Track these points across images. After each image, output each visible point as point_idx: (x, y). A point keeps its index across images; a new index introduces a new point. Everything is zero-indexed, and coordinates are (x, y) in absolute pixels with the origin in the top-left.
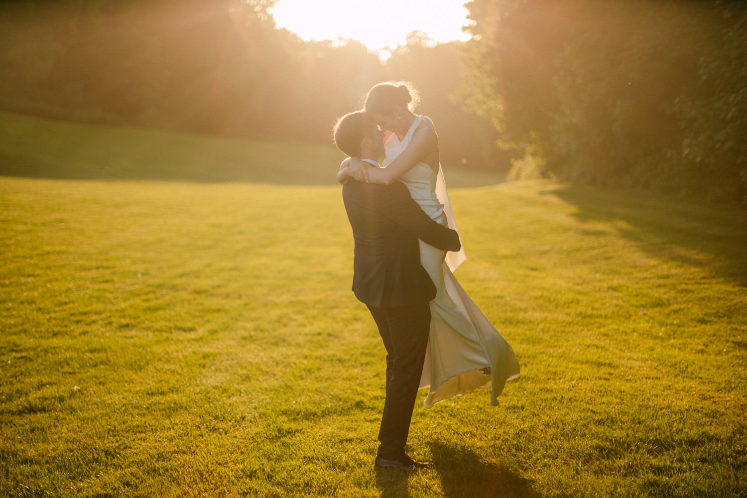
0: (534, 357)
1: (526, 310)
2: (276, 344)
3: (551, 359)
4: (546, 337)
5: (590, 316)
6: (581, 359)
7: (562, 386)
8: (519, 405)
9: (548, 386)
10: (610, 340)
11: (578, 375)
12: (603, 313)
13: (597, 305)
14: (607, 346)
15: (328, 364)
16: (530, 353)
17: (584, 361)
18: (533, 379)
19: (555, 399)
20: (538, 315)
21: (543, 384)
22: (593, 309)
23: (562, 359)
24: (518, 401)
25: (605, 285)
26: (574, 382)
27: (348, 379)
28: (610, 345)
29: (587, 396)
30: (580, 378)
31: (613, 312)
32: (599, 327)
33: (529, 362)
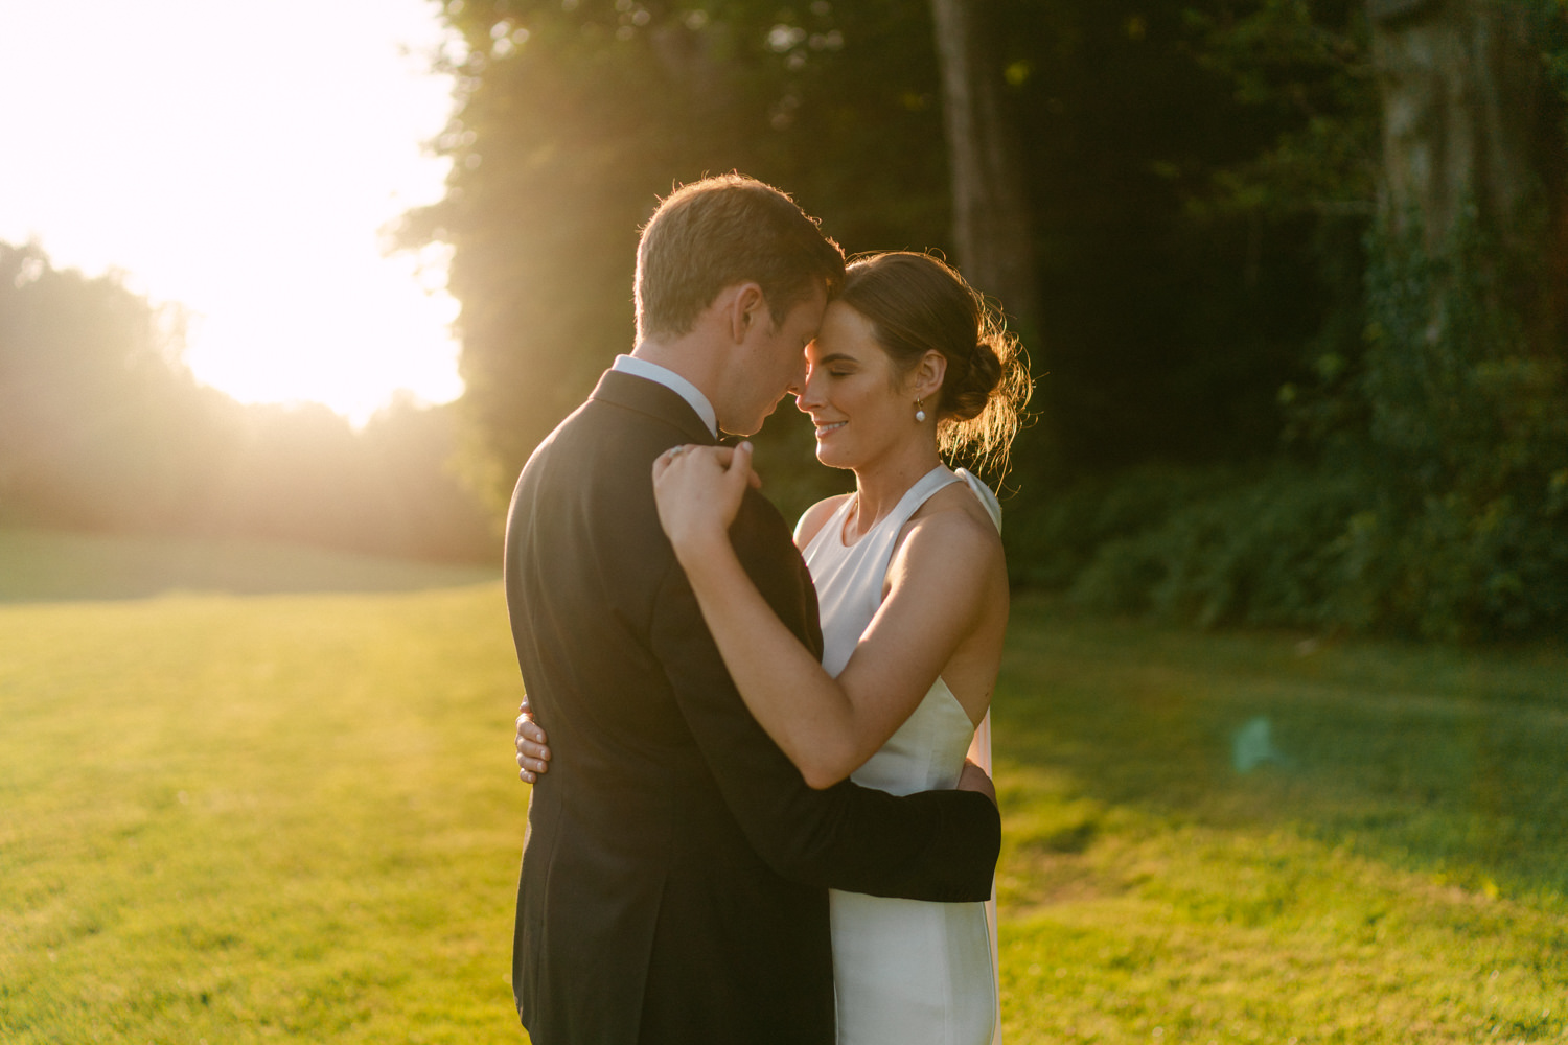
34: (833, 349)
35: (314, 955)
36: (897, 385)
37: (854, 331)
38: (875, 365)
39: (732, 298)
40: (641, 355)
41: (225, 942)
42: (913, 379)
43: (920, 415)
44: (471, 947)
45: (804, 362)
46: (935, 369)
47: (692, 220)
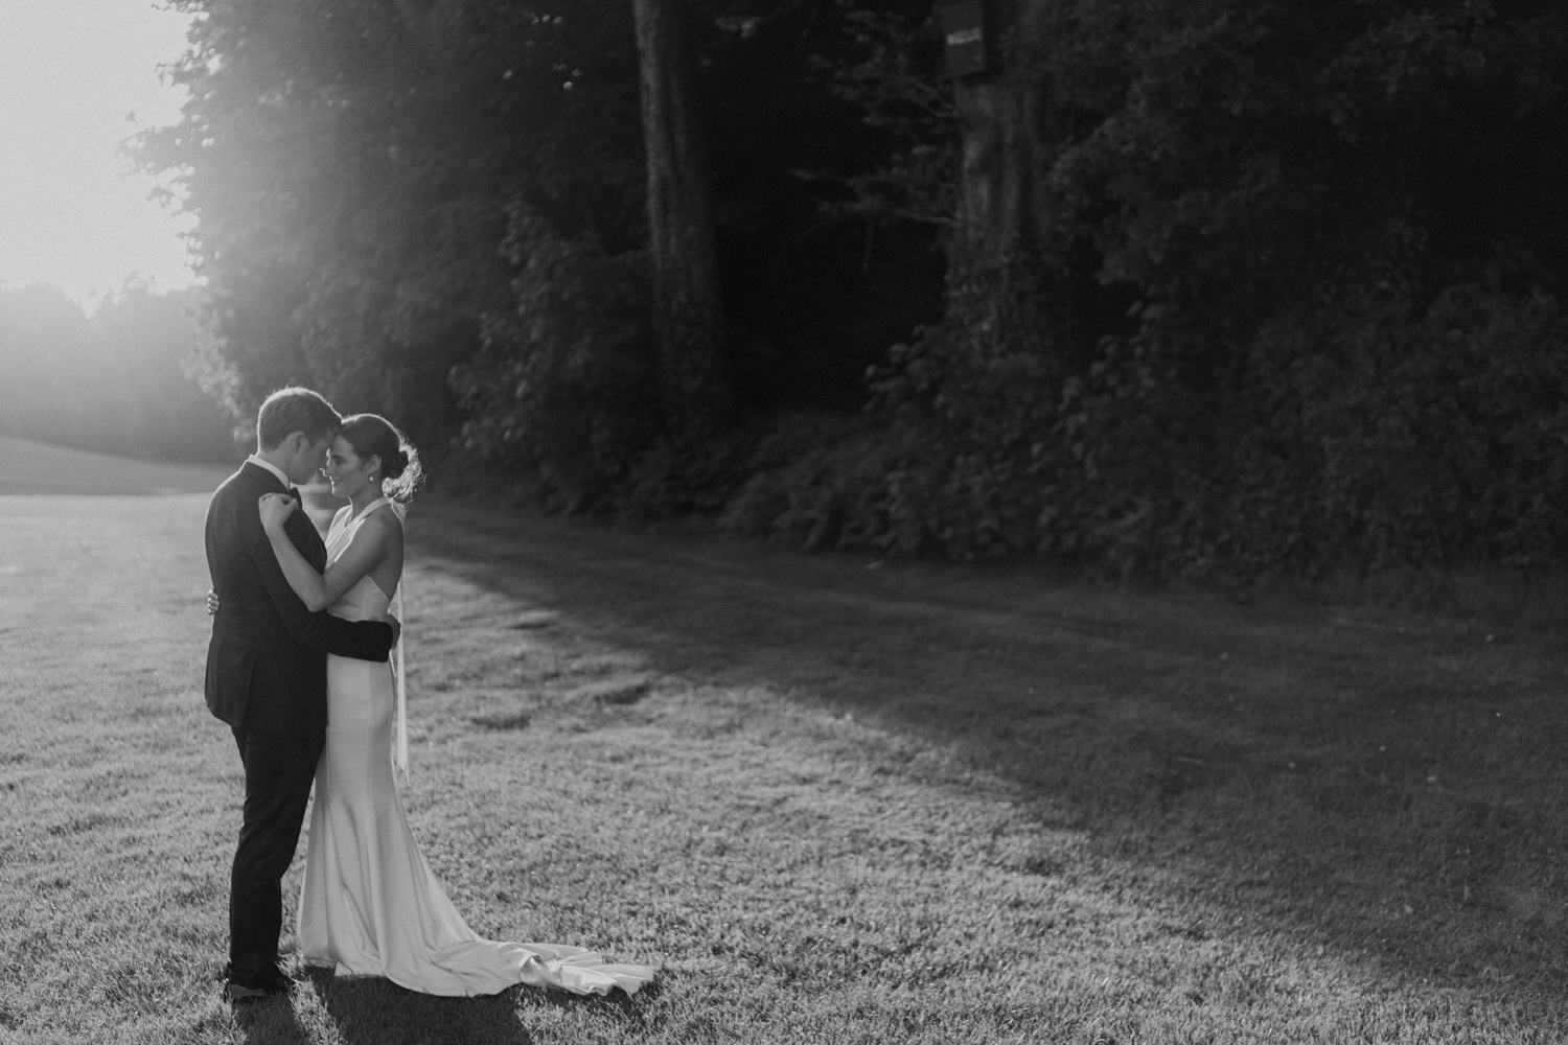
34: (338, 453)
35: (86, 764)
36: (361, 468)
37: (344, 447)
38: (353, 461)
39: (292, 437)
40: (259, 457)
41: (19, 759)
42: (368, 465)
43: (371, 479)
44: (198, 759)
45: (326, 459)
46: (376, 463)
47: (278, 408)
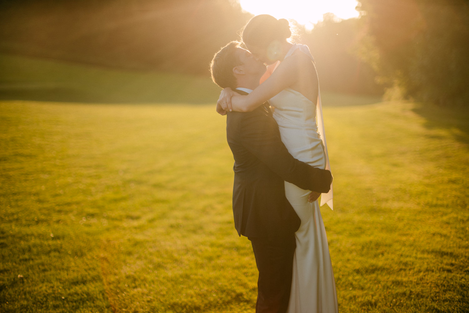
0: (390, 246)
1: (387, 200)
2: (194, 232)
3: (403, 249)
4: (401, 225)
5: (436, 206)
6: (427, 248)
7: (411, 279)
8: (373, 301)
9: (399, 278)
10: (451, 228)
11: (425, 266)
12: (445, 202)
13: (441, 196)
14: (448, 234)
15: (226, 252)
16: (388, 242)
17: (431, 250)
18: (387, 269)
19: (404, 294)
20: (395, 205)
21: (395, 276)
22: (438, 199)
23: (412, 248)
24: (373, 296)
25: (446, 178)
26: (422, 274)
27: (238, 268)
28: (451, 232)
29: (433, 291)
30: (427, 270)
31: (453, 202)
32: (442, 216)
33: (386, 251)
